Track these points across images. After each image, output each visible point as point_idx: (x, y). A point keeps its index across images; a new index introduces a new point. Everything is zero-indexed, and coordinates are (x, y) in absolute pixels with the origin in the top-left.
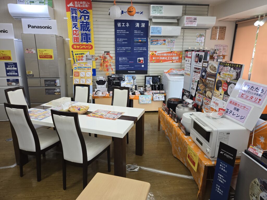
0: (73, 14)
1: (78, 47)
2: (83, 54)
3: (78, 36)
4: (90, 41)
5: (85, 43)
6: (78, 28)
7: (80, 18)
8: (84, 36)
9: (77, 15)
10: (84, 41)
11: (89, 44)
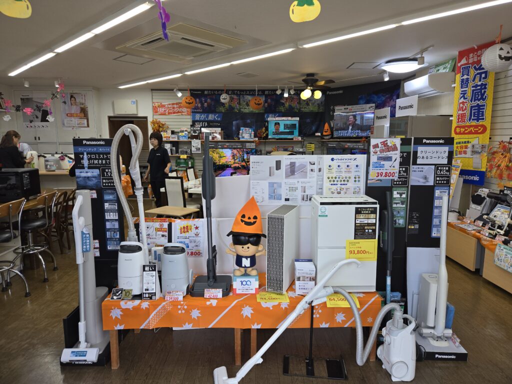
0: (463, 75)
1: (463, 130)
2: (468, 142)
3: (465, 112)
4: (483, 119)
5: (474, 123)
6: (467, 98)
7: (473, 81)
8: (474, 110)
9: (469, 75)
10: (473, 120)
11: (481, 123)
